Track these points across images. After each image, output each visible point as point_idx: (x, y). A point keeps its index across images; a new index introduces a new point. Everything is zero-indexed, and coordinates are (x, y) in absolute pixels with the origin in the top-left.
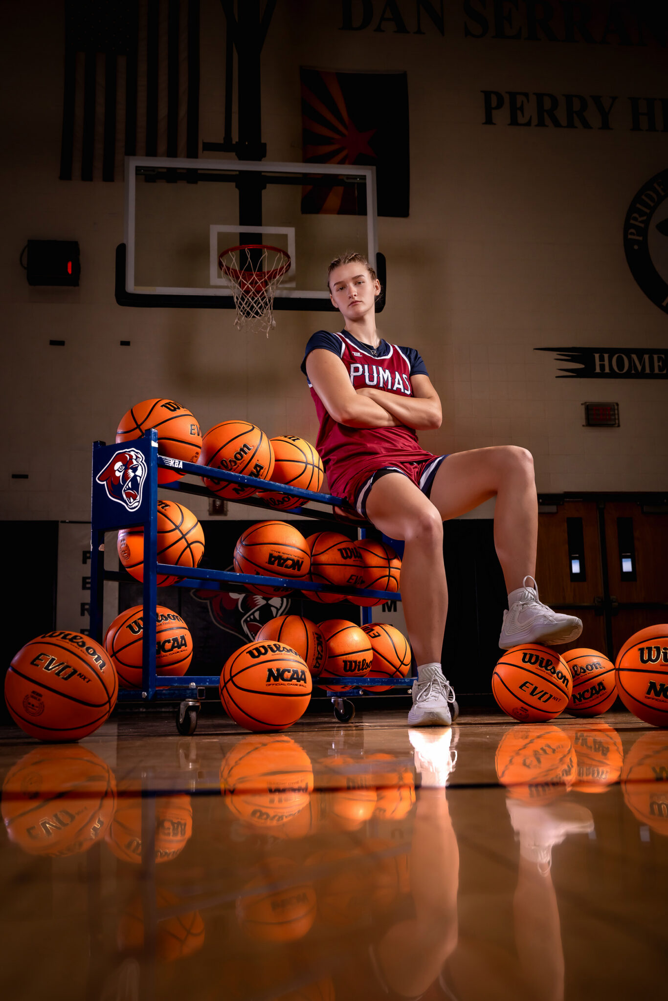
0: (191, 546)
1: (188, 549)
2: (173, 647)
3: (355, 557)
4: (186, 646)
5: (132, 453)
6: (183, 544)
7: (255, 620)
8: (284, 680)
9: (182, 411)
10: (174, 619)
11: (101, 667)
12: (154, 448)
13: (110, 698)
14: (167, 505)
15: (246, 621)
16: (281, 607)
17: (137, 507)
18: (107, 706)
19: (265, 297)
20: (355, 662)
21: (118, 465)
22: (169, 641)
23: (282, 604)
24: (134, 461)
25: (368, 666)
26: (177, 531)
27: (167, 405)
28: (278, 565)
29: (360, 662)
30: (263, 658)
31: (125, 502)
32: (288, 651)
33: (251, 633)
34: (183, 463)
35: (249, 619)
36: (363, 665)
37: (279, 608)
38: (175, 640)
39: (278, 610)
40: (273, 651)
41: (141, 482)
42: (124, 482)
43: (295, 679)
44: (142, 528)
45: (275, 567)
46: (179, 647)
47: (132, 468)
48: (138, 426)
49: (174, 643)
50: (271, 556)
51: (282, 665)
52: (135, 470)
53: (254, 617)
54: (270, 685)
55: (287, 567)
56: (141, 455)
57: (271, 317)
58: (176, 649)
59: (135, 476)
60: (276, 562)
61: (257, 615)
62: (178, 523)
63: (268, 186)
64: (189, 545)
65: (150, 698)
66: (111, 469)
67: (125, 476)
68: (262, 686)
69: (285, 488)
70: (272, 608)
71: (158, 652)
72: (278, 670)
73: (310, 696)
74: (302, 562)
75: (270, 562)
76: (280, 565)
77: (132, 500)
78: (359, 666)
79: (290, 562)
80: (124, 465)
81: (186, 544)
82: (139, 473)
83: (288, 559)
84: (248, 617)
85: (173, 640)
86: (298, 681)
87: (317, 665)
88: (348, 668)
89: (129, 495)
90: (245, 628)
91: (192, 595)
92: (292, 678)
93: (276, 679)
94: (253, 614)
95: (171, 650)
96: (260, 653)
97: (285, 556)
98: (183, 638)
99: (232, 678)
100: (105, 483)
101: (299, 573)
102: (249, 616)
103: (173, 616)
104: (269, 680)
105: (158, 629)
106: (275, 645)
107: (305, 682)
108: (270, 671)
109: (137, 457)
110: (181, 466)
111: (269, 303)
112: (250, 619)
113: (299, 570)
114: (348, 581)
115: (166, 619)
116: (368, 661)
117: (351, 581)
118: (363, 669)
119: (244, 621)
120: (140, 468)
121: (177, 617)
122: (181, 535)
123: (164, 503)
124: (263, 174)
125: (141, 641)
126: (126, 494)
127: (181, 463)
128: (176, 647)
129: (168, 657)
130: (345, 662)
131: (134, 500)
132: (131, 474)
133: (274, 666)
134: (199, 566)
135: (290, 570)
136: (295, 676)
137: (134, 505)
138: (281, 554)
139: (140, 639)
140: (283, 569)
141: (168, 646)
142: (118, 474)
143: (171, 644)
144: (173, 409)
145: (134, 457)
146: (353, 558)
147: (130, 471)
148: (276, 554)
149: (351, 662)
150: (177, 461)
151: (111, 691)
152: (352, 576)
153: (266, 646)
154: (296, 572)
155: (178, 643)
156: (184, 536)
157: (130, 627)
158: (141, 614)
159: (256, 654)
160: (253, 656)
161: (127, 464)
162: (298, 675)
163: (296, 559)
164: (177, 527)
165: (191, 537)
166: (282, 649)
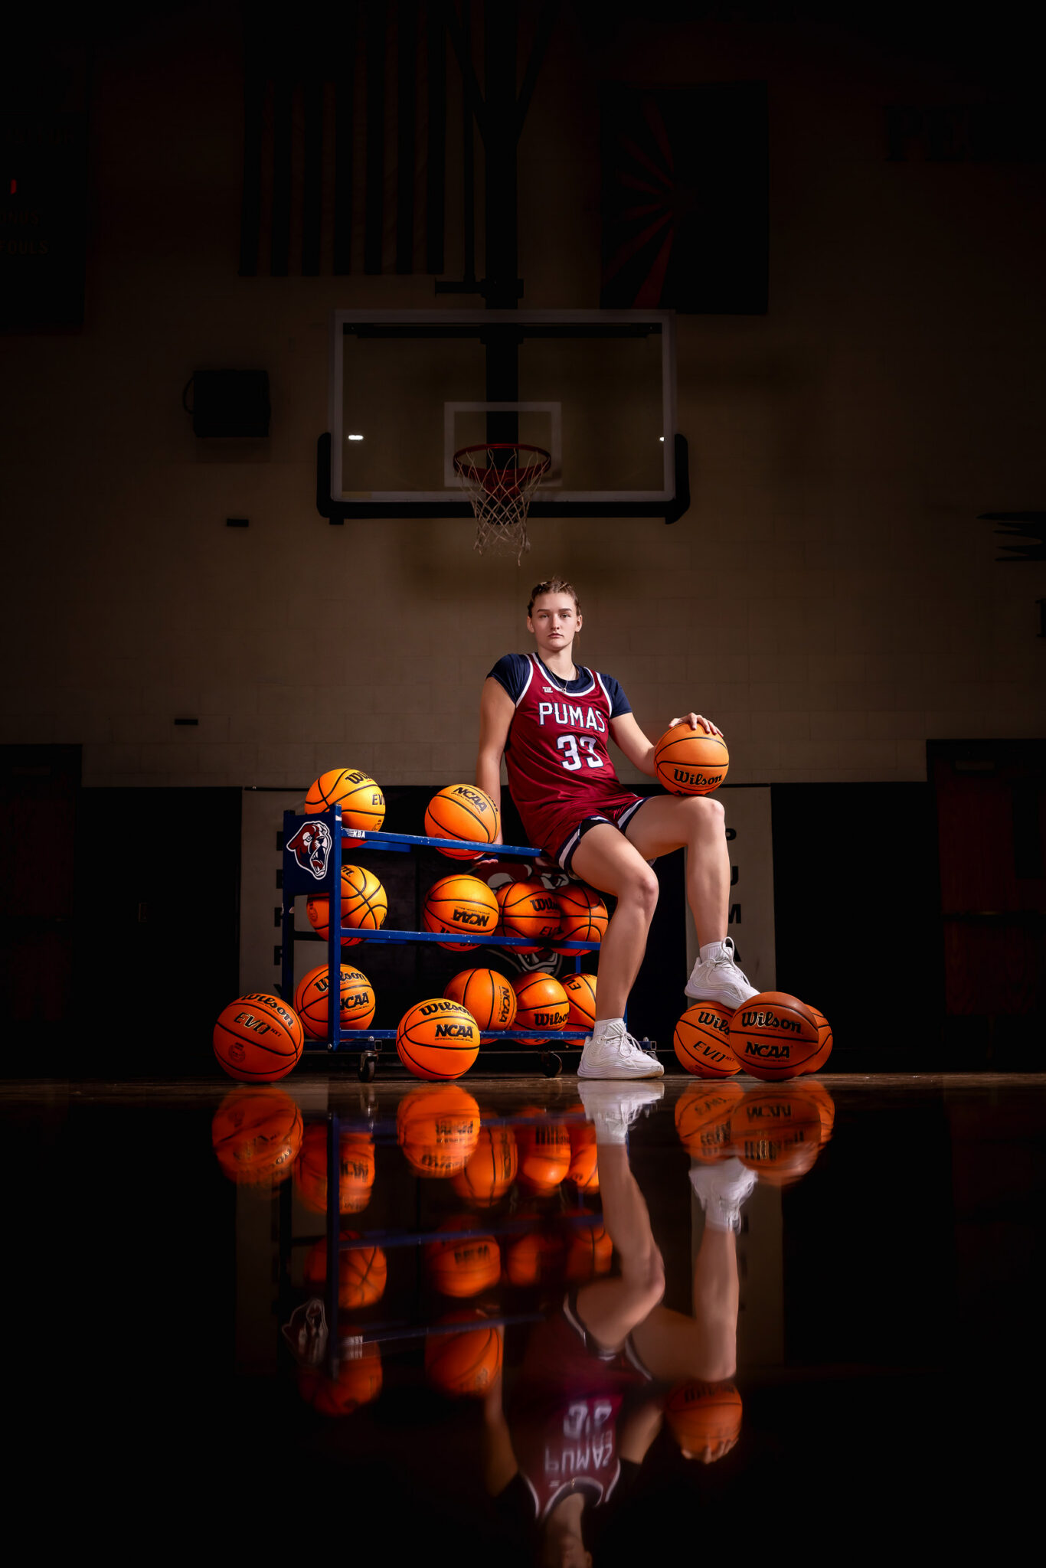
0: (374, 910)
1: (371, 913)
2: (356, 1003)
3: (549, 908)
4: (368, 1002)
5: (319, 825)
6: (366, 907)
8: (450, 1035)
9: (365, 782)
10: (358, 978)
11: (290, 1024)
12: (338, 821)
13: (297, 1049)
14: (351, 872)
17: (322, 876)
18: (295, 1055)
20: (547, 1015)
21: (306, 835)
22: (352, 998)
24: (320, 833)
25: (562, 1019)
26: (360, 896)
27: (352, 777)
28: (463, 921)
29: (552, 1016)
30: (433, 1015)
31: (312, 870)
32: (457, 1009)
34: (366, 833)
36: (556, 1019)
38: (358, 997)
40: (442, 1008)
41: (327, 852)
42: (312, 851)
43: (461, 1034)
44: (327, 894)
45: (460, 923)
46: (361, 1003)
47: (318, 839)
48: (324, 799)
49: (356, 1000)
50: (456, 912)
51: (450, 1022)
52: (321, 841)
54: (438, 1039)
55: (471, 923)
56: (326, 828)
57: (524, 537)
58: (358, 1006)
59: (321, 847)
60: (462, 918)
62: (361, 889)
63: (526, 341)
64: (371, 909)
65: (334, 1048)
66: (300, 838)
67: (313, 846)
68: (432, 1040)
69: (470, 845)
71: (342, 1008)
72: (446, 1026)
73: (478, 1049)
74: (488, 918)
75: (456, 918)
76: (465, 921)
77: (319, 869)
78: (552, 1020)
79: (475, 919)
80: (311, 836)
81: (368, 908)
82: (324, 844)
83: (473, 915)
85: (356, 997)
86: (465, 1036)
87: (504, 1019)
88: (539, 1022)
89: (316, 864)
92: (459, 1033)
93: (444, 1034)
95: (354, 1006)
96: (431, 1011)
97: (470, 913)
98: (365, 995)
99: (406, 1032)
100: (294, 850)
101: (485, 928)
103: (357, 975)
104: (437, 1035)
105: (342, 987)
106: (445, 1003)
107: (472, 1037)
108: (439, 1027)
109: (323, 830)
110: (363, 836)
111: (522, 517)
113: (485, 925)
114: (541, 933)
115: (350, 978)
116: (562, 1014)
117: (544, 933)
118: (556, 1023)
120: (325, 840)
121: (360, 975)
122: (363, 900)
123: (348, 869)
124: (519, 326)
125: (327, 998)
126: (313, 863)
127: (364, 833)
128: (358, 1003)
129: (351, 1012)
130: (537, 1015)
131: (321, 868)
132: (318, 845)
133: (443, 1022)
134: (382, 927)
135: (476, 927)
136: (462, 1032)
137: (320, 874)
138: (465, 910)
139: (324, 997)
140: (468, 925)
141: (351, 1002)
142: (306, 844)
143: (354, 1001)
144: (356, 780)
145: (321, 829)
146: (546, 910)
147: (317, 842)
148: (461, 911)
149: (542, 1015)
150: (360, 832)
151: (297, 1043)
152: (545, 928)
153: (437, 1004)
154: (481, 927)
155: (360, 999)
156: (366, 901)
157: (317, 985)
158: (326, 974)
159: (428, 1011)
160: (425, 1013)
161: (314, 835)
162: (464, 1031)
163: (481, 915)
164: (360, 893)
165: (372, 902)
166: (451, 1007)
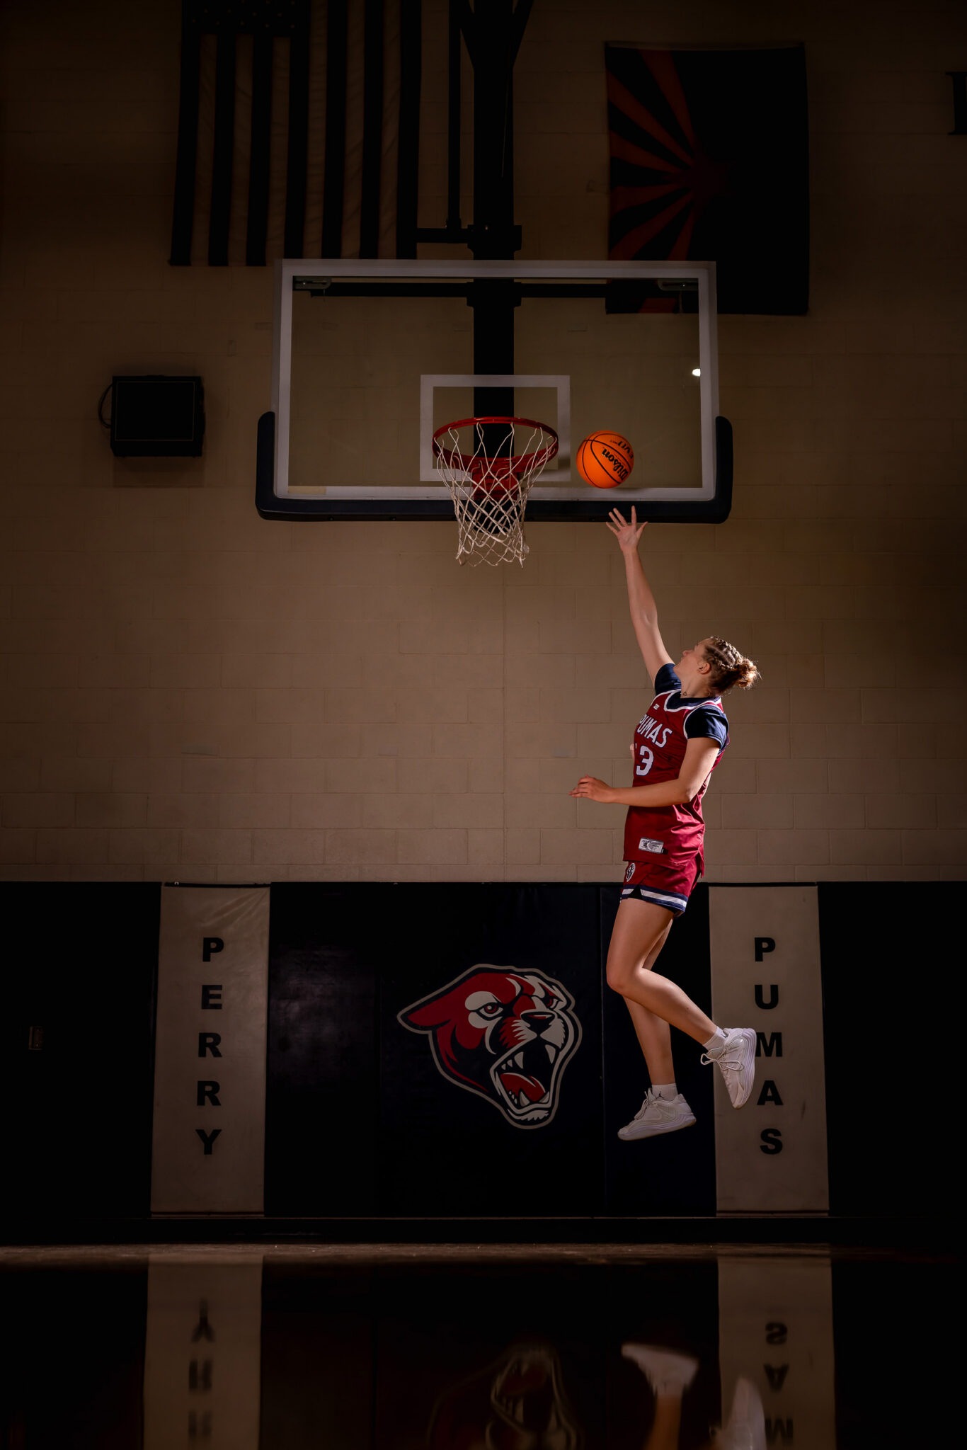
7: (515, 1068)
15: (499, 1069)
16: (564, 1045)
19: (509, 504)
23: (566, 1040)
33: (508, 1093)
35: (504, 1067)
37: (560, 1047)
39: (558, 1050)
53: (514, 1063)
57: (521, 537)
61: (519, 1059)
63: (524, 300)
70: (548, 1047)
84: (502, 1063)
90: (498, 1084)
91: (400, 1021)
94: (512, 1057)
102: (505, 1062)
111: (518, 513)
112: (507, 1066)
119: (495, 1071)
124: (515, 281)
